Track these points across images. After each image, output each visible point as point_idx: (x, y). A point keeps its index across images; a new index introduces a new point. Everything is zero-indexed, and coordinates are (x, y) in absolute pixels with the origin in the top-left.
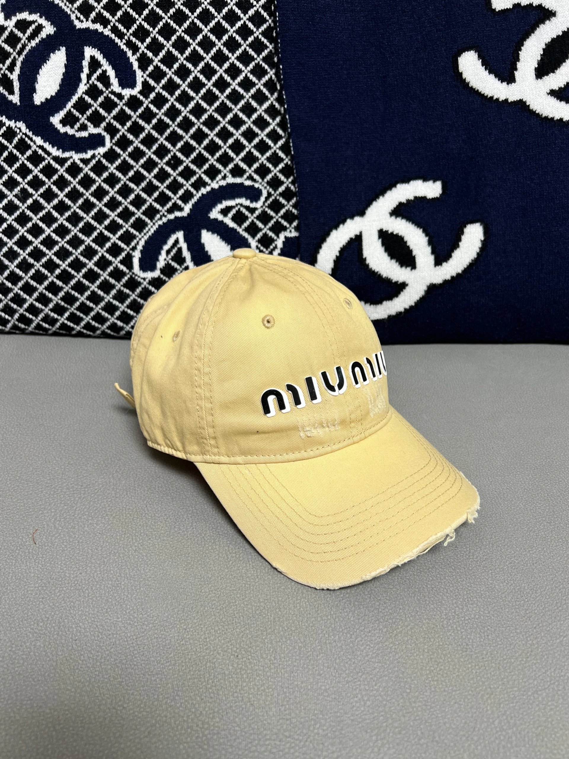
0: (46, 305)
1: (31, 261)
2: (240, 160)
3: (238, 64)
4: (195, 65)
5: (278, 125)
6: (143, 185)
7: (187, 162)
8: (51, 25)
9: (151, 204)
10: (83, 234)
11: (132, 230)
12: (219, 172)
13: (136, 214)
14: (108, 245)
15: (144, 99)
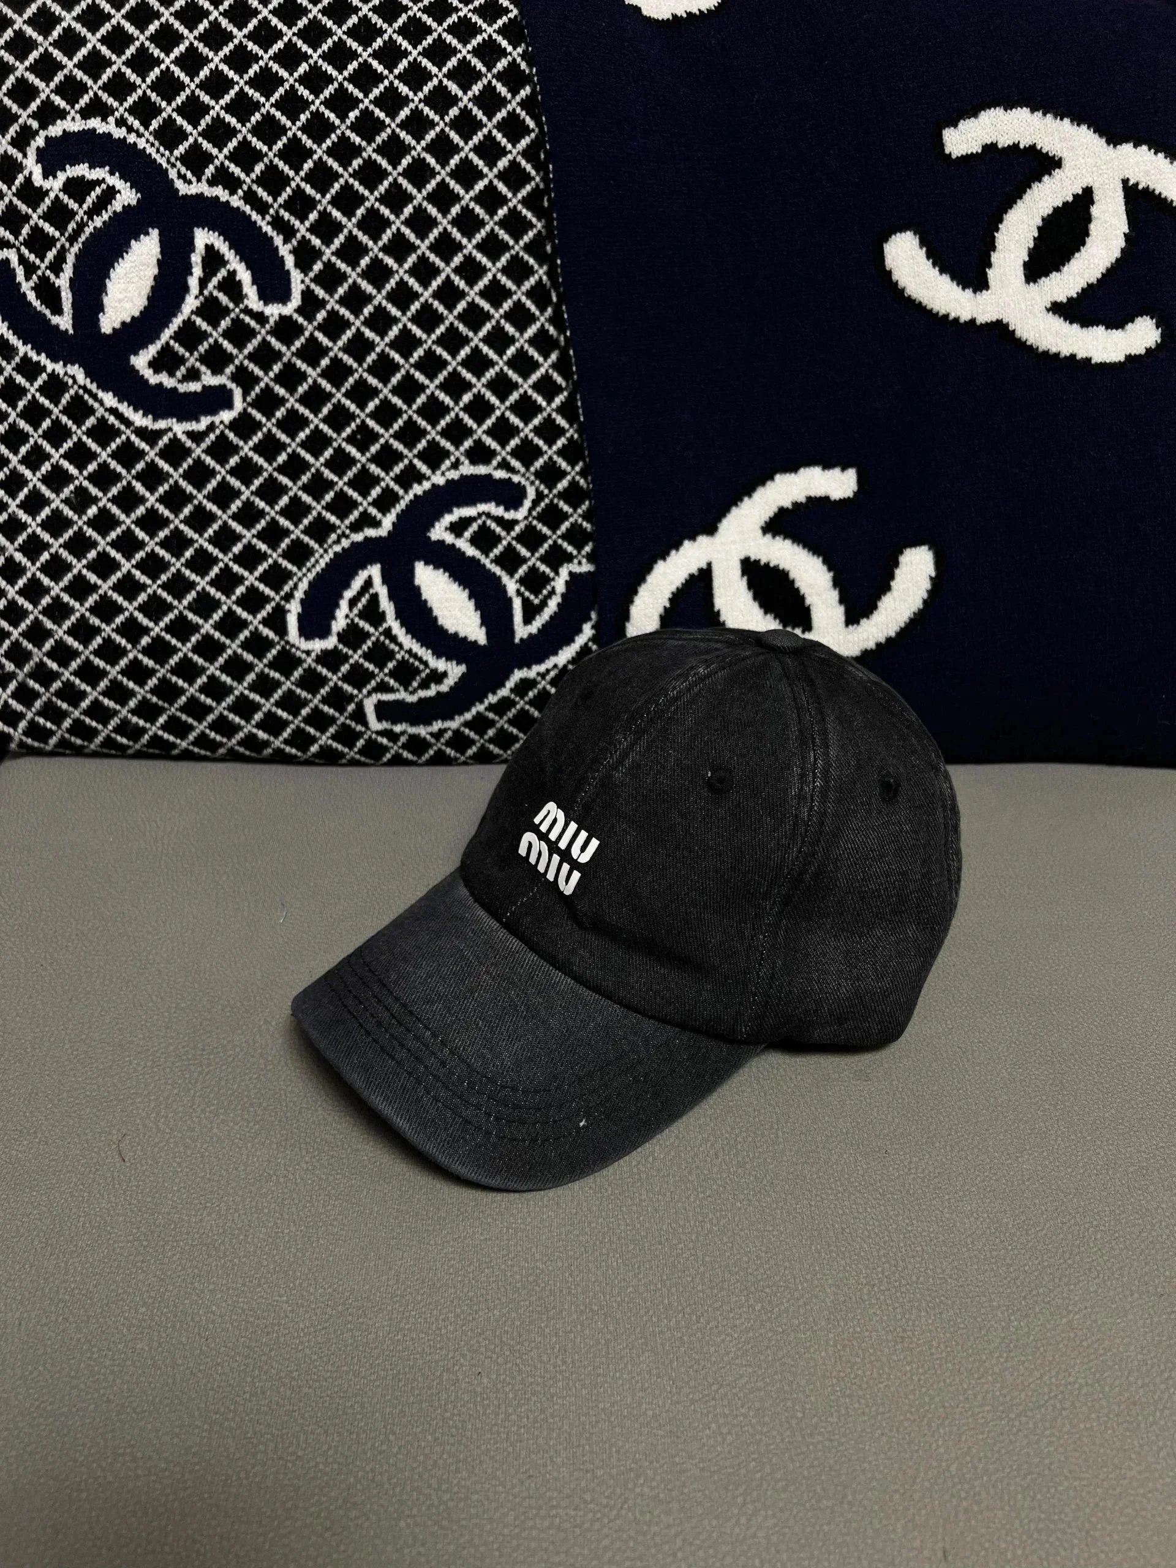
0: (123, 705)
1: (95, 621)
2: (484, 432)
3: (479, 257)
4: (400, 261)
5: (554, 366)
6: (305, 479)
7: (386, 435)
8: (131, 188)
9: (319, 514)
10: (192, 571)
11: (285, 563)
12: (447, 454)
13: (293, 532)
14: (240, 590)
15: (305, 323)
